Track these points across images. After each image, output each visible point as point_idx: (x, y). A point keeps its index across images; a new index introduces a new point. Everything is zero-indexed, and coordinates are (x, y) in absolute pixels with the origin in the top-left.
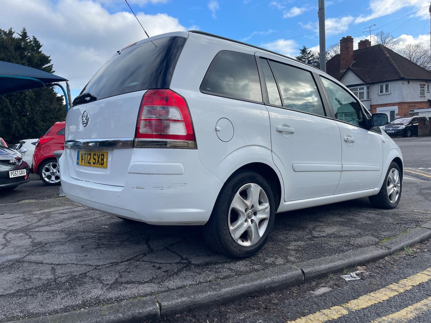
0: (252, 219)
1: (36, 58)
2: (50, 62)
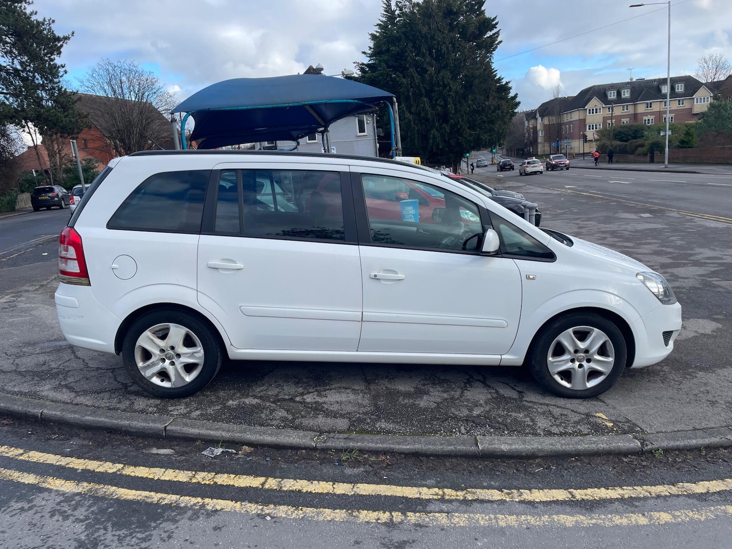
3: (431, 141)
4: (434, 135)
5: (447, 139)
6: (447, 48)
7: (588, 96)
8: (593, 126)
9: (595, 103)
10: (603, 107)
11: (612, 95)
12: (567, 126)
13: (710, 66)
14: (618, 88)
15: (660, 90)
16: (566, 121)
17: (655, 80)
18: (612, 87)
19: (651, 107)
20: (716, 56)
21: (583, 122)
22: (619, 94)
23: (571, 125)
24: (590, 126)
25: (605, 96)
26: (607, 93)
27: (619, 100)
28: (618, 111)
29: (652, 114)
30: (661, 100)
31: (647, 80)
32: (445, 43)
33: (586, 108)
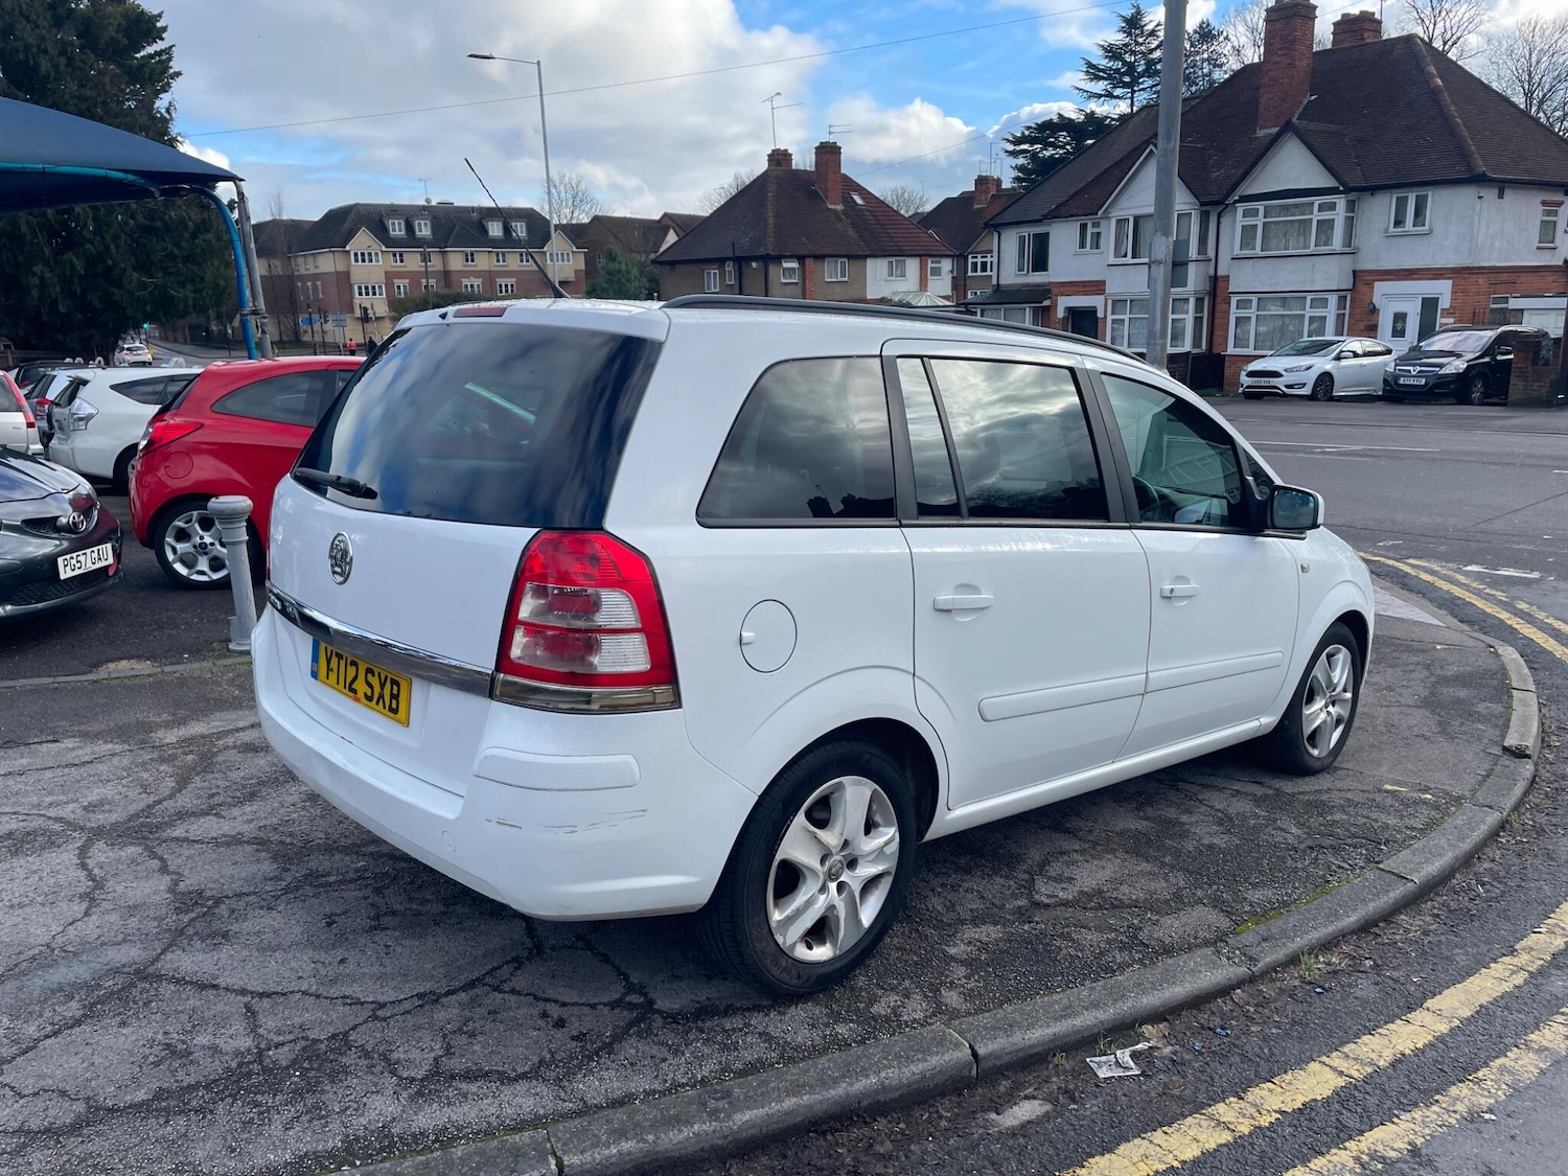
0: (840, 880)
1: (109, 24)
2: (164, 35)
3: (35, 293)
4: (42, 279)
5: (79, 291)
6: (56, 66)
7: (347, 225)
8: (367, 288)
9: (363, 240)
10: (382, 252)
11: (397, 229)
12: (309, 284)
13: (563, 194)
14: (409, 215)
15: (486, 232)
16: (303, 271)
17: (473, 208)
18: (395, 211)
19: (473, 261)
20: (570, 178)
21: (344, 278)
22: (410, 228)
23: (319, 283)
24: (360, 288)
25: (385, 229)
26: (386, 222)
27: (411, 240)
28: (413, 262)
29: (477, 274)
30: (491, 249)
31: (457, 207)
32: (45, 52)
33: (348, 248)
